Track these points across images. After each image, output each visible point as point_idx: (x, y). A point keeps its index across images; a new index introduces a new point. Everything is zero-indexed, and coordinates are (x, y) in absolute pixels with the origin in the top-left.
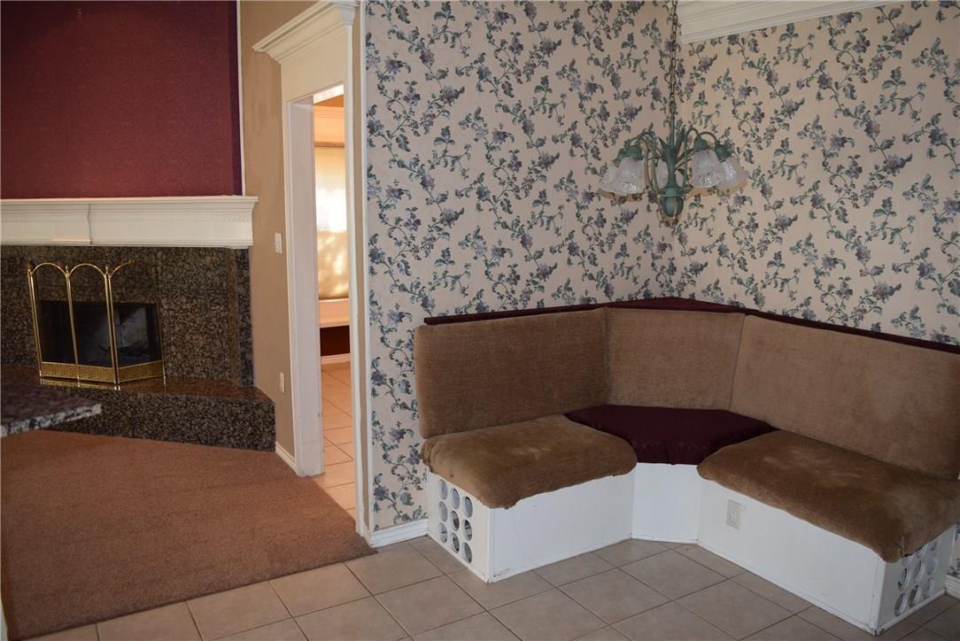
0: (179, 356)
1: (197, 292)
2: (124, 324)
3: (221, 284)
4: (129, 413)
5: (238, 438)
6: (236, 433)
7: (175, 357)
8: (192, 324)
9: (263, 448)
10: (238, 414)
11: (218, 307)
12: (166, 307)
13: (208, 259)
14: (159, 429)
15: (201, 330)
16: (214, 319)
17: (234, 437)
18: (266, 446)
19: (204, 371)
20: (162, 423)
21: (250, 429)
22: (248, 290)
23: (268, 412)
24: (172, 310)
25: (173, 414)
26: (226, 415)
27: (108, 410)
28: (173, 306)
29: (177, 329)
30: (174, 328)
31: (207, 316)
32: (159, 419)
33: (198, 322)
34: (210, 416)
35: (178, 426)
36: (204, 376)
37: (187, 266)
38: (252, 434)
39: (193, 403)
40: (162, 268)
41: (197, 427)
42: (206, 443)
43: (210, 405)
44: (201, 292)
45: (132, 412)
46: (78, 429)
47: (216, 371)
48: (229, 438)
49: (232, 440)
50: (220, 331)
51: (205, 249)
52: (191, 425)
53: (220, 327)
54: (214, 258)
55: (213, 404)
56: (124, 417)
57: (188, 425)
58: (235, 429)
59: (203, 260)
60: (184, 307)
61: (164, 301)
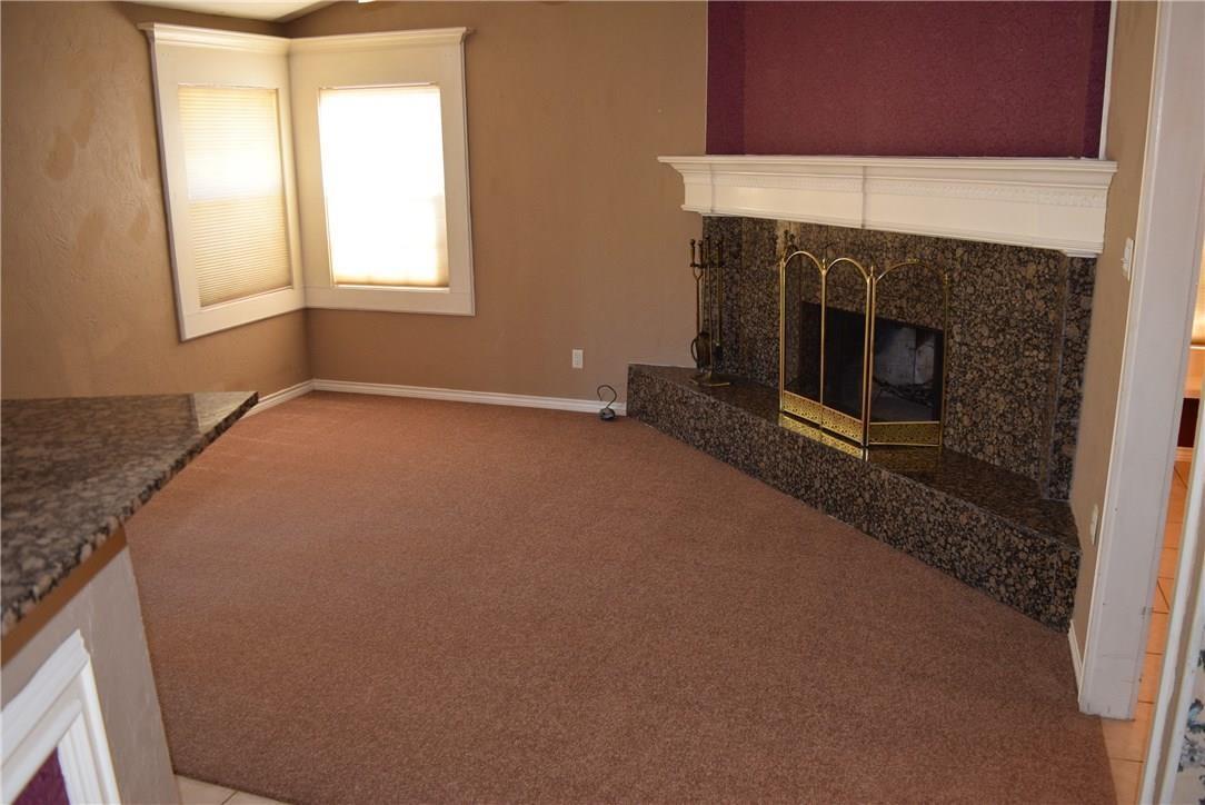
0: (966, 421)
1: (1007, 322)
2: (921, 348)
3: (1046, 314)
4: (867, 496)
5: (1012, 589)
6: (1010, 581)
7: (960, 420)
8: (991, 374)
9: (1049, 622)
10: (1018, 551)
11: (1035, 353)
12: (958, 339)
13: (1032, 268)
14: (902, 534)
15: (1004, 387)
16: (1027, 372)
17: (1007, 586)
18: (1054, 619)
20: (908, 525)
21: (1033, 582)
22: (1086, 333)
23: (1068, 563)
24: (966, 344)
25: (924, 516)
26: (1000, 544)
27: (842, 482)
28: (968, 339)
29: (969, 376)
30: (965, 373)
31: (1016, 364)
32: (904, 519)
33: (1002, 373)
34: (975, 539)
35: (928, 538)
36: (997, 462)
37: (997, 277)
38: (1034, 591)
39: (956, 509)
40: (960, 274)
41: (954, 549)
42: (963, 579)
43: (978, 520)
44: (1012, 322)
45: (871, 496)
46: (805, 498)
47: (1016, 458)
48: (998, 583)
49: (1002, 589)
50: (1033, 394)
51: (1029, 250)
52: (946, 541)
53: (1034, 388)
54: (1040, 268)
55: (983, 522)
56: (860, 500)
57: (942, 542)
58: (1010, 573)
59: (1022, 269)
60: (984, 344)
61: (956, 329)
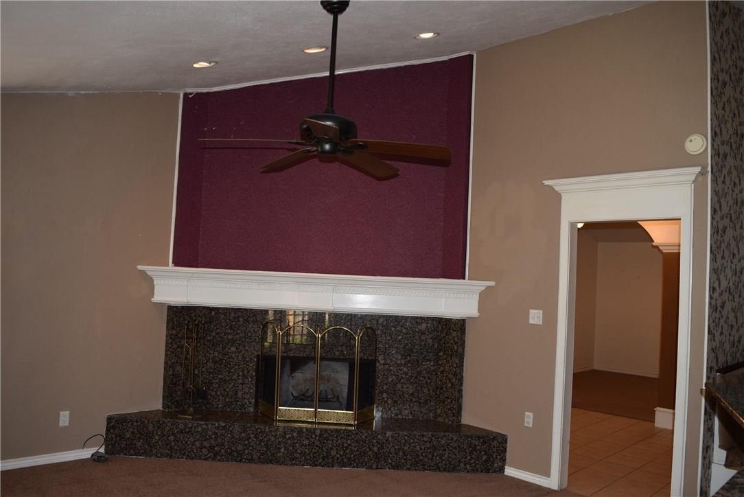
0: (390, 401)
1: (412, 351)
2: (294, 375)
3: (433, 345)
4: (375, 449)
5: (474, 465)
6: (473, 461)
7: (386, 402)
8: (404, 376)
9: (495, 472)
10: (475, 446)
11: (428, 362)
12: (382, 362)
13: (424, 326)
14: (403, 461)
15: (412, 380)
16: (424, 372)
17: (470, 464)
18: (497, 469)
19: (411, 413)
20: (407, 456)
21: (485, 457)
22: (464, 350)
23: (502, 443)
24: (387, 364)
25: (418, 448)
26: (465, 447)
27: (355, 447)
28: (388, 361)
29: (390, 379)
30: (387, 378)
31: (418, 369)
32: (404, 453)
33: (410, 374)
34: (451, 448)
35: (421, 458)
37: (404, 331)
38: (486, 461)
39: (438, 438)
40: (382, 331)
41: (438, 458)
42: (445, 470)
44: (415, 350)
45: (379, 448)
46: (322, 464)
48: (465, 465)
49: (468, 467)
50: (429, 381)
51: (422, 318)
52: (433, 456)
53: (429, 379)
54: (429, 325)
56: (370, 453)
57: (430, 456)
58: (472, 458)
59: (419, 327)
60: (399, 362)
61: (380, 358)
